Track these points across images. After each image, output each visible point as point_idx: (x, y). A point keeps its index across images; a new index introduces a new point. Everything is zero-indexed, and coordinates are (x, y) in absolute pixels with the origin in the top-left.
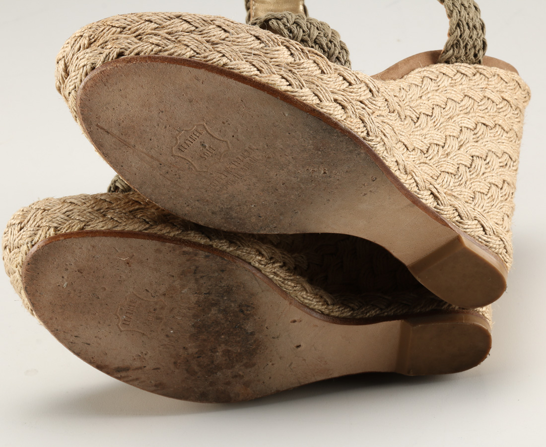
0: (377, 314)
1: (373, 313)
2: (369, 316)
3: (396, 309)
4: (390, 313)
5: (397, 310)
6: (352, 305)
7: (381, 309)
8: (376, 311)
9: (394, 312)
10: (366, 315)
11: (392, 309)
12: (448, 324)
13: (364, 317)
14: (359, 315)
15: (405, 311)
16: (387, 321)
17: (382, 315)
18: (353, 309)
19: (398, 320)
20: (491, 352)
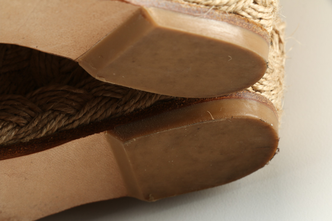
0: (62, 127)
1: (54, 126)
2: (47, 133)
3: (93, 112)
4: (83, 121)
5: (96, 113)
6: (14, 119)
7: (69, 116)
8: (60, 121)
9: (91, 117)
10: (41, 133)
11: (88, 112)
12: (185, 127)
13: (38, 137)
14: (29, 135)
15: (109, 113)
16: (78, 137)
17: (70, 127)
18: (18, 126)
19: (98, 132)
20: (280, 145)
